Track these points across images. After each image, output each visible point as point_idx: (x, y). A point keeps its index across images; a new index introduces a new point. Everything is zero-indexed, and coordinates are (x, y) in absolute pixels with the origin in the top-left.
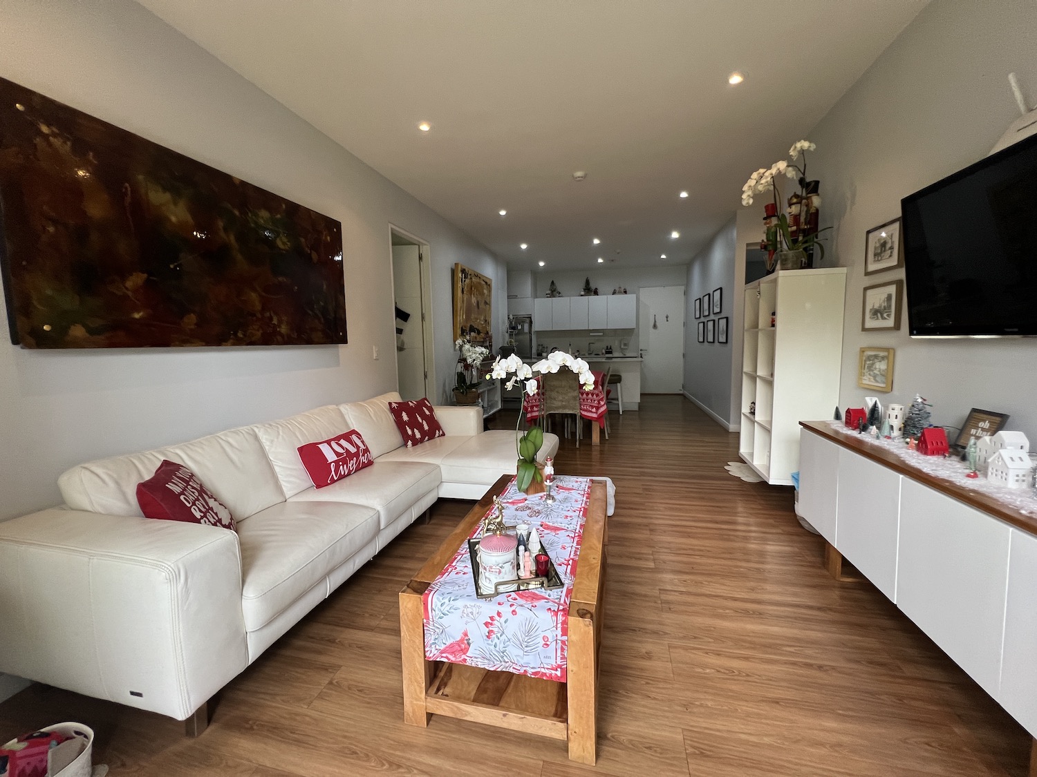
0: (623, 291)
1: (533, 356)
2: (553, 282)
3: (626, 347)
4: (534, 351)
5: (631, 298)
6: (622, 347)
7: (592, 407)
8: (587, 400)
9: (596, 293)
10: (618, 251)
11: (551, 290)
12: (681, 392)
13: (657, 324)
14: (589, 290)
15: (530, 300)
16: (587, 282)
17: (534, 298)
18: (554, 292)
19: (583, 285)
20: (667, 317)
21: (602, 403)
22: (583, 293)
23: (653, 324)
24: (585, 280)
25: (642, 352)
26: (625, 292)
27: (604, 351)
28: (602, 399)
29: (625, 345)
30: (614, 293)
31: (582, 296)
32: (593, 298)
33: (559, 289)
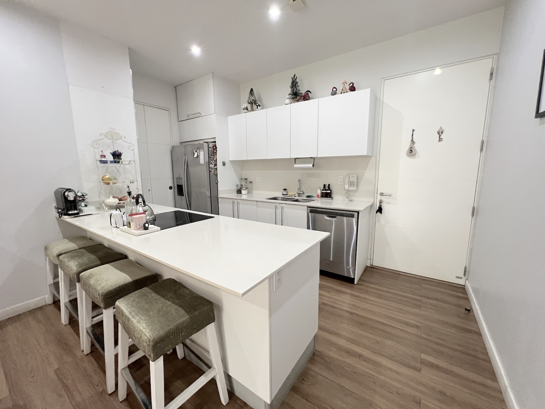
0: (348, 87)
2: (252, 90)
3: (354, 188)
6: (347, 187)
9: (306, 97)
11: (249, 101)
12: (461, 282)
13: (416, 146)
14: (297, 95)
15: (214, 117)
16: (294, 84)
18: (253, 104)
20: (440, 133)
22: (287, 100)
23: (407, 148)
24: (291, 79)
25: (383, 198)
26: (353, 89)
27: (319, 192)
29: (352, 184)
30: (333, 93)
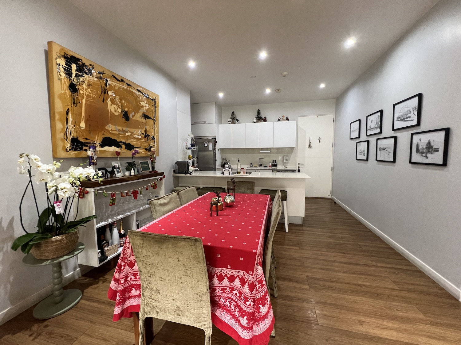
1: (217, 167)
3: (288, 162)
4: (218, 163)
5: (291, 124)
6: (284, 162)
7: (242, 313)
8: (232, 289)
10: (285, 73)
11: (232, 118)
12: (330, 197)
13: (312, 144)
14: (260, 118)
15: (215, 125)
16: (259, 113)
17: (219, 124)
18: (234, 120)
19: (255, 114)
20: (319, 139)
21: (263, 310)
22: (255, 121)
23: (308, 144)
24: (257, 111)
25: (299, 166)
28: (263, 301)
29: (287, 160)
30: (279, 120)
31: (254, 122)
32: (263, 124)
33: (238, 118)
